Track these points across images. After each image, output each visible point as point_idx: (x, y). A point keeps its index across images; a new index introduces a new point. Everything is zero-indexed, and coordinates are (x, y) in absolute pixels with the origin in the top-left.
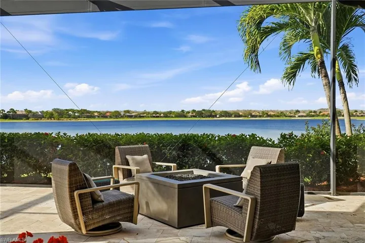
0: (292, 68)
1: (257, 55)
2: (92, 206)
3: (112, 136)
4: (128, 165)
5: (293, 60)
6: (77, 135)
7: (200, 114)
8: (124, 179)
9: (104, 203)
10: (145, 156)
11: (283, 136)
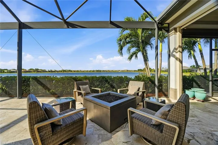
0: (131, 56)
1: (122, 51)
2: (51, 132)
3: (74, 77)
4: (80, 90)
5: (131, 53)
6: (60, 77)
7: (98, 71)
8: (78, 96)
9: (62, 126)
10: (87, 86)
11: (136, 77)
